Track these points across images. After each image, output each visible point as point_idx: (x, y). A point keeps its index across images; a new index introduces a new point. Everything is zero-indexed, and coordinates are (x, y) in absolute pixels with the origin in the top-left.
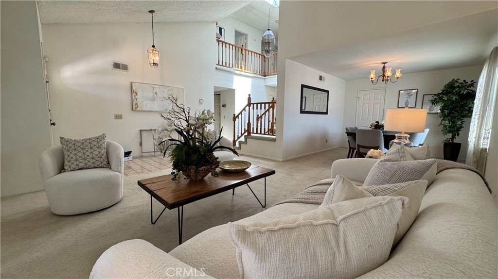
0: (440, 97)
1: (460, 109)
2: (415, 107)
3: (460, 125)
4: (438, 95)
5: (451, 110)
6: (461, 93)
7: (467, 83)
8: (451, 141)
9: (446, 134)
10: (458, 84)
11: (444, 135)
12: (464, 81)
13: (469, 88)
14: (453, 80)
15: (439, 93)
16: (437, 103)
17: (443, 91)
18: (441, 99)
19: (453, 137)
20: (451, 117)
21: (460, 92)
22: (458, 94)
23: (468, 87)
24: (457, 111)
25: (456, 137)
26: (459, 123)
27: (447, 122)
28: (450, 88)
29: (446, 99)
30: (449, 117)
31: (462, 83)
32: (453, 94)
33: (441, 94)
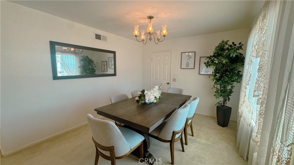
0: (212, 60)
1: (230, 73)
2: (194, 68)
3: (230, 89)
4: (210, 58)
5: (222, 74)
6: (231, 56)
7: (235, 45)
8: (223, 104)
9: (219, 98)
10: (227, 46)
11: (217, 99)
12: (233, 43)
13: (238, 51)
14: (223, 42)
15: (211, 56)
16: (209, 65)
17: (215, 53)
18: (212, 61)
19: (225, 101)
20: (222, 82)
21: (229, 55)
22: (228, 57)
23: (237, 49)
24: (227, 76)
25: (227, 101)
26: (229, 87)
27: (219, 86)
28: (221, 50)
29: (217, 62)
30: (220, 82)
31: (231, 46)
32: (223, 57)
33: (213, 57)
